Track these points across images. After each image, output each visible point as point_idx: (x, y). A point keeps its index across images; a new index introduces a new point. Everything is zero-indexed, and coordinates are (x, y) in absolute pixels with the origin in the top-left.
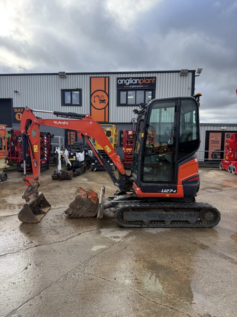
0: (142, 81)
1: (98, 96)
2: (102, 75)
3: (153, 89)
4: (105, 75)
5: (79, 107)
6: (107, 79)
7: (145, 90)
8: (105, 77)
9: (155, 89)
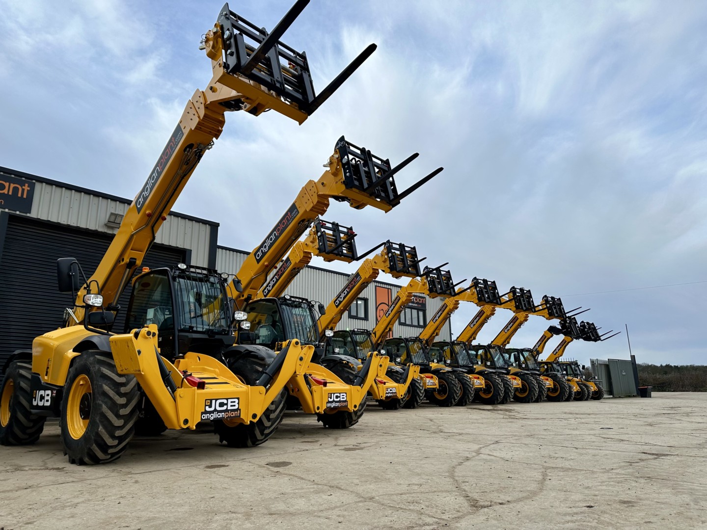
0: (416, 300)
1: (382, 310)
2: (386, 286)
3: (424, 310)
4: (388, 287)
5: (366, 321)
6: (390, 290)
7: (418, 310)
8: (388, 289)
9: (426, 310)
